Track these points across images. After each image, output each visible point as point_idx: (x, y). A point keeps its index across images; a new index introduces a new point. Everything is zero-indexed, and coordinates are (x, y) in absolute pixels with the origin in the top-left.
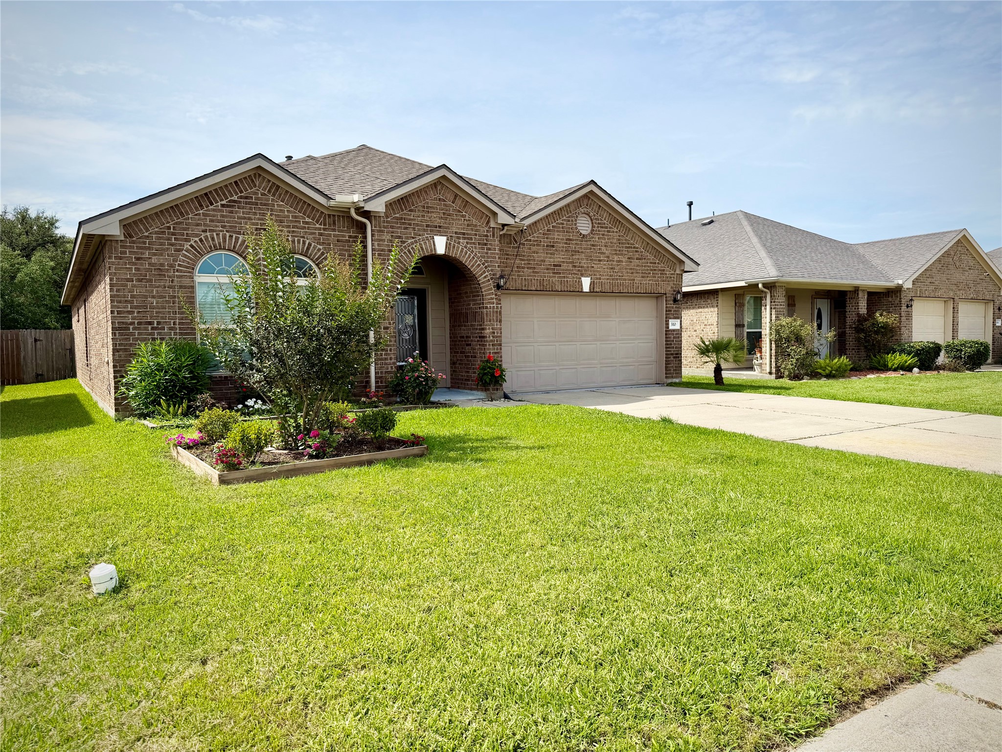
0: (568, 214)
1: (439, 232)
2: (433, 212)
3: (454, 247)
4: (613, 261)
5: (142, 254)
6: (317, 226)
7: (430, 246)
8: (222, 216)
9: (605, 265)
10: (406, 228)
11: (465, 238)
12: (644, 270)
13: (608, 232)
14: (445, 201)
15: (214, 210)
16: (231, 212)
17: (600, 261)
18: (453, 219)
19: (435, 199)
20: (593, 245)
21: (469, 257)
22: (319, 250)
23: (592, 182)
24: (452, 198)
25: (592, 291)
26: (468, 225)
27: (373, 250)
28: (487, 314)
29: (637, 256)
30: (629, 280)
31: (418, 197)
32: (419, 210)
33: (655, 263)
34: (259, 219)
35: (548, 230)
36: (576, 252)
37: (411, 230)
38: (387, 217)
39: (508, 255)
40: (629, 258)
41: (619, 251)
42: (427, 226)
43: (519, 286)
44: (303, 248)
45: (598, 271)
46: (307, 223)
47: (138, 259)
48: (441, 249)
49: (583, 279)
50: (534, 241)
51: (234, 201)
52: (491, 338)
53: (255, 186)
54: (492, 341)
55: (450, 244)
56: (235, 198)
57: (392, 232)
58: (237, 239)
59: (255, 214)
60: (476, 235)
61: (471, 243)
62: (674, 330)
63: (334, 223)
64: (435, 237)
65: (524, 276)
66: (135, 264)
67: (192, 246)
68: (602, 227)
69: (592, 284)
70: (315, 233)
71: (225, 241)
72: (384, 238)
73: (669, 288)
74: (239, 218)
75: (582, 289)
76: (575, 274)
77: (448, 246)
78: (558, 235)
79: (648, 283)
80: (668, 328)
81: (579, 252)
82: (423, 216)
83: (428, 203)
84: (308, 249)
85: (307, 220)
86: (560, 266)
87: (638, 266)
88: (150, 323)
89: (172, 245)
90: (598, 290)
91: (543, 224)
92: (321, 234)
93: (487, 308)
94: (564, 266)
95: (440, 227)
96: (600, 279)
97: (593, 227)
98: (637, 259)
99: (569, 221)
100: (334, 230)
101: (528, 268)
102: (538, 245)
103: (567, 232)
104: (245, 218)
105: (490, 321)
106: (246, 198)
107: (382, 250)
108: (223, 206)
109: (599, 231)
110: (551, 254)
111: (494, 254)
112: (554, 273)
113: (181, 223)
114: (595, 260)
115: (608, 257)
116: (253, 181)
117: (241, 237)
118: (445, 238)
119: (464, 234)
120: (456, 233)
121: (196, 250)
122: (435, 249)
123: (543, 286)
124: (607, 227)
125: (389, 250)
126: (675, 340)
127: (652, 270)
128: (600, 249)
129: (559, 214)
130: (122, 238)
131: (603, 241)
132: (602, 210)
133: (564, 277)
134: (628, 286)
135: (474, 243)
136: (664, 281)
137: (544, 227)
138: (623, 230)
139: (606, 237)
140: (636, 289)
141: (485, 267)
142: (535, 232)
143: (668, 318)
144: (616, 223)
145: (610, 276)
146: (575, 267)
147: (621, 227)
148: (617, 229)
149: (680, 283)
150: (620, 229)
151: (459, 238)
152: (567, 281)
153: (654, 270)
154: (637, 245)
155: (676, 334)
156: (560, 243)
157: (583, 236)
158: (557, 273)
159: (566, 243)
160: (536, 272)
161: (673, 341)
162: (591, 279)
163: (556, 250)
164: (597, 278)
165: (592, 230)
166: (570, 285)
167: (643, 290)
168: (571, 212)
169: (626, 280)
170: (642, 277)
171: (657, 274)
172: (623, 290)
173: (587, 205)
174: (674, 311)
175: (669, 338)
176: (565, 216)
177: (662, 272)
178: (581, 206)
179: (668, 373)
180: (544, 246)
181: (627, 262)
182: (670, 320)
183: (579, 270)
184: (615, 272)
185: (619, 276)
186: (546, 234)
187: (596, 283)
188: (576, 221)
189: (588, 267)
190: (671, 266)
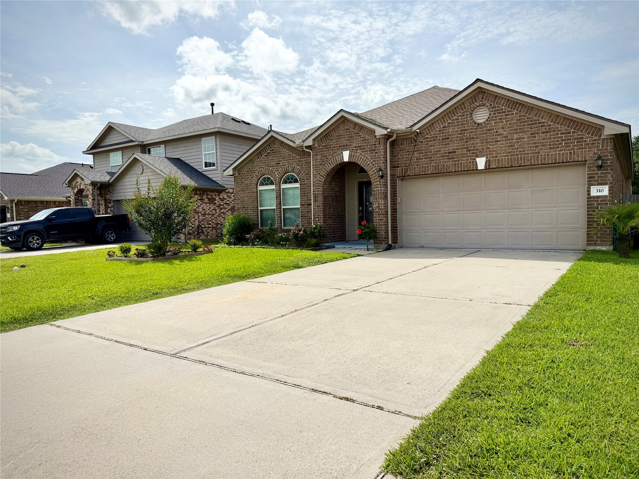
0: (463, 110)
1: (346, 148)
2: (342, 138)
3: (354, 156)
4: (512, 139)
5: (243, 180)
6: (298, 157)
7: (341, 158)
8: (265, 160)
9: (502, 144)
10: (328, 151)
11: (360, 149)
12: (553, 141)
13: (507, 115)
14: (349, 129)
15: (262, 158)
16: (268, 158)
17: (497, 141)
18: (354, 139)
19: (344, 130)
20: (489, 130)
21: (363, 160)
22: (298, 168)
23: (478, 80)
24: (353, 127)
25: (488, 168)
26: (363, 141)
27: (313, 165)
28: (374, 195)
29: (544, 130)
30: (533, 153)
31: (335, 131)
32: (335, 139)
33: (570, 133)
34: (277, 159)
35: (443, 127)
36: (470, 139)
37: (331, 151)
38: (319, 146)
39: (409, 152)
40: (533, 134)
41: (520, 129)
43: (417, 172)
44: (292, 169)
45: (494, 151)
46: (293, 157)
47: (242, 183)
48: (346, 159)
49: (478, 159)
50: (431, 138)
51: (268, 153)
52: (377, 210)
53: (275, 144)
54: (378, 212)
55: (351, 154)
56: (269, 151)
57: (322, 154)
58: (269, 169)
59: (275, 157)
60: (368, 145)
61: (364, 152)
62: (598, 197)
63: (304, 154)
64: (343, 152)
65: (421, 164)
66: (241, 185)
67: (256, 175)
68: (500, 113)
69: (488, 163)
70: (296, 161)
71: (265, 171)
72: (318, 158)
73: (591, 154)
74: (270, 160)
75: (477, 167)
76: (469, 156)
77: (350, 156)
78: (453, 129)
79: (557, 154)
80: (589, 194)
81: (473, 138)
82: (337, 141)
83: (340, 133)
84: (294, 169)
85: (294, 155)
86: (455, 152)
87: (544, 139)
88: (245, 207)
89: (250, 175)
90: (494, 166)
91: (439, 123)
92: (299, 161)
93: (374, 191)
94: (459, 152)
95: (346, 145)
96: (497, 157)
97: (490, 114)
98: (543, 133)
99: (464, 116)
100: (304, 158)
101: (425, 158)
102: (434, 140)
103: (461, 125)
104: (272, 160)
105: (376, 199)
106: (272, 150)
107: (317, 165)
108: (265, 156)
109: (495, 117)
110: (446, 144)
111: (380, 155)
112: (448, 159)
113: (253, 166)
114: (491, 142)
115: (507, 137)
116: (274, 142)
117: (271, 168)
118: (348, 152)
119: (360, 147)
120: (355, 147)
121: (257, 176)
122: (343, 159)
123: (438, 169)
124: (505, 112)
125: (320, 164)
126: (599, 206)
127: (564, 140)
128: (497, 131)
129: (454, 112)
130: (237, 175)
131: (500, 124)
132: (499, 99)
133: (459, 160)
134: (531, 159)
135: (366, 151)
136: (582, 149)
137: (440, 126)
138: (524, 110)
139: (504, 120)
140: (542, 161)
141: (373, 165)
142: (432, 131)
143: (590, 185)
144: (516, 106)
145: (509, 153)
146: (469, 150)
147: (522, 108)
148: (517, 110)
149: (609, 147)
150: (521, 110)
151: (357, 150)
152: (461, 163)
153: (568, 140)
154: (543, 120)
155: (602, 201)
156: (454, 135)
157: (478, 124)
158: (451, 158)
159: (461, 134)
160: (432, 160)
161: (597, 208)
162: (487, 158)
163: (451, 141)
164: (493, 157)
165: (489, 118)
166: (464, 166)
167: (552, 160)
168: (465, 108)
169: (528, 154)
170: (550, 148)
171: (572, 143)
172: (524, 163)
173: (482, 99)
174: (599, 177)
175: (591, 204)
176: (460, 112)
177: (580, 140)
178: (476, 101)
179: (590, 240)
180: (439, 140)
181: (530, 137)
182: (592, 187)
183: (473, 153)
184: (515, 149)
185: (520, 151)
186: (441, 130)
187: (492, 161)
188: (471, 114)
189: (483, 149)
190: (593, 132)
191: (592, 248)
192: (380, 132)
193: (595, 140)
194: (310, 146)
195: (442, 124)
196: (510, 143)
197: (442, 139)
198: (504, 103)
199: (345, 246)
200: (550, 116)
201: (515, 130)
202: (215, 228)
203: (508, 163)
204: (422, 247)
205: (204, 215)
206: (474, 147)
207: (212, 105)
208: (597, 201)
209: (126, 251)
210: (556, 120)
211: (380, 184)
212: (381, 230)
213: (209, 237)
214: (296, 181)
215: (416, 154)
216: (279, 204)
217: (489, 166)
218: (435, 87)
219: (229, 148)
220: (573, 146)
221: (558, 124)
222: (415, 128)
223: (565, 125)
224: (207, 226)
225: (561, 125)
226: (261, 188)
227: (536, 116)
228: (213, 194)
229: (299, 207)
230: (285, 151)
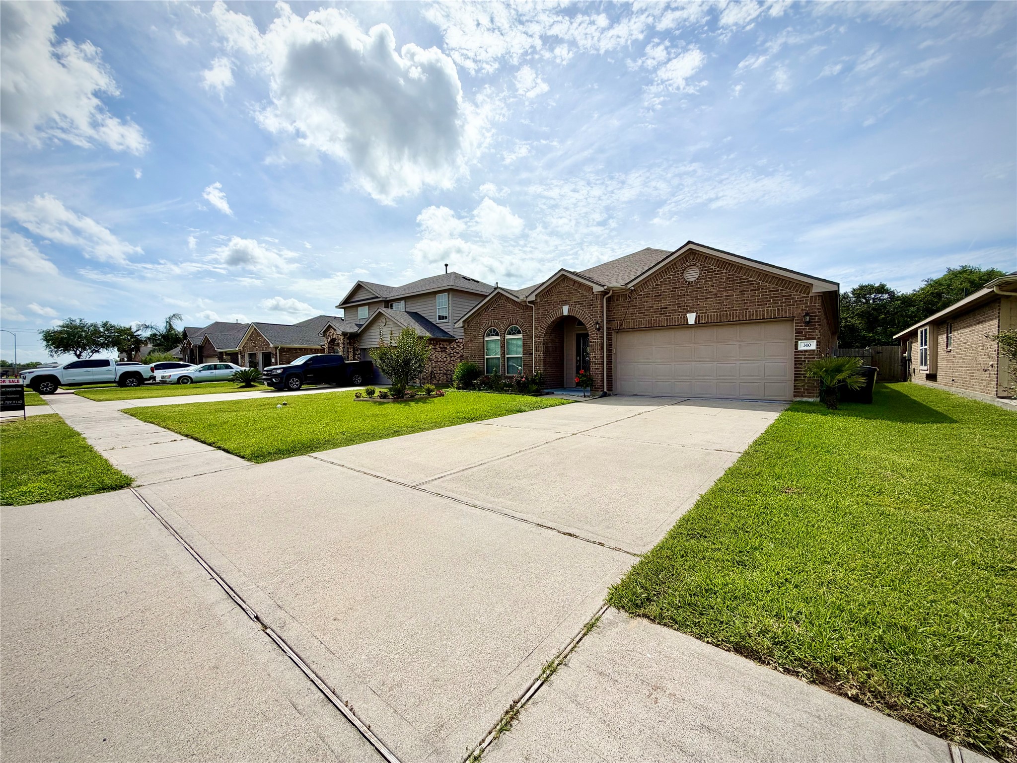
0: (674, 269)
1: (565, 303)
2: (562, 294)
3: (573, 310)
4: (721, 297)
5: (471, 331)
6: (521, 311)
7: (561, 312)
8: (492, 314)
9: (712, 301)
10: (549, 305)
11: (579, 304)
12: (762, 298)
13: (717, 274)
14: (569, 286)
15: (489, 312)
16: (494, 312)
17: (705, 298)
18: (573, 295)
19: (564, 287)
20: (699, 288)
21: (581, 314)
22: (522, 321)
23: (689, 242)
24: (572, 284)
25: (698, 324)
26: (581, 296)
27: (535, 319)
29: (752, 288)
30: (740, 310)
31: (555, 288)
32: (555, 295)
33: (778, 290)
34: (502, 313)
35: (656, 285)
36: (681, 296)
37: (552, 305)
38: (541, 301)
39: (624, 307)
40: (742, 292)
41: (729, 287)
42: (560, 302)
43: (631, 325)
44: (515, 322)
45: (704, 307)
46: (517, 311)
47: (470, 333)
48: (566, 313)
49: (688, 315)
50: (644, 295)
51: (495, 307)
53: (501, 300)
55: (571, 309)
57: (543, 308)
58: (495, 322)
59: (501, 311)
60: (586, 301)
61: (582, 306)
62: (805, 351)
63: (527, 309)
64: (563, 307)
65: (636, 319)
66: (469, 335)
68: (710, 272)
69: (698, 318)
70: (520, 315)
71: (492, 323)
72: (539, 312)
73: (799, 311)
74: (496, 313)
75: (687, 322)
76: (680, 312)
77: (569, 310)
78: (665, 287)
79: (765, 310)
80: (796, 348)
82: (558, 297)
83: (560, 290)
84: (517, 322)
85: (518, 309)
86: (667, 308)
87: (752, 296)
88: (472, 356)
89: (478, 327)
90: (703, 322)
91: (652, 282)
92: (522, 315)
94: (670, 308)
95: (566, 301)
96: (706, 313)
97: (700, 274)
98: (751, 290)
99: (675, 274)
100: (527, 312)
102: (647, 297)
103: (673, 283)
104: (498, 313)
105: (593, 350)
106: (499, 305)
107: (539, 318)
108: (492, 310)
109: (706, 276)
110: (659, 301)
111: (597, 309)
112: (660, 314)
113: (481, 319)
114: (701, 299)
115: (716, 294)
118: (568, 306)
119: (578, 302)
120: (574, 302)
121: (484, 328)
122: (563, 313)
123: (652, 324)
124: (714, 271)
125: (542, 318)
126: (807, 360)
127: (772, 297)
128: (707, 290)
129: (666, 272)
130: (466, 327)
131: (710, 283)
132: (709, 259)
133: (670, 316)
134: (739, 315)
135: (584, 306)
136: (790, 305)
137: (653, 284)
138: (734, 270)
139: (714, 279)
140: (750, 317)
141: (591, 318)
142: (646, 288)
143: (797, 340)
144: (725, 266)
145: (718, 309)
146: (680, 307)
147: (731, 267)
148: (726, 270)
149: (817, 304)
150: (730, 269)
151: (576, 305)
152: (672, 318)
153: (776, 297)
154: (752, 279)
155: (809, 355)
156: (666, 292)
157: (689, 282)
158: (663, 314)
159: (672, 291)
160: (645, 315)
161: (805, 361)
162: (697, 314)
163: (663, 298)
164: (703, 313)
165: (699, 276)
166: (675, 321)
167: (760, 316)
168: (677, 268)
169: (737, 310)
170: (758, 305)
171: (780, 300)
172: (733, 319)
173: (693, 259)
174: (807, 332)
175: (798, 358)
176: (672, 271)
177: (788, 297)
178: (687, 261)
179: (797, 392)
180: (652, 296)
181: (738, 295)
182: (799, 342)
183: (684, 309)
184: (724, 305)
185: (729, 308)
186: (654, 288)
187: (702, 316)
188: (683, 273)
189: (694, 305)
190: (802, 290)
191: (798, 399)
192: (597, 289)
193: (803, 297)
194: (533, 301)
195: (655, 282)
196: (719, 300)
197: (655, 296)
198: (714, 263)
199: (561, 393)
200: (759, 275)
201: (724, 288)
202: (445, 374)
203: (717, 319)
204: (636, 395)
205: (436, 362)
206: (685, 303)
207: (446, 265)
208: (805, 355)
209: (371, 393)
210: (765, 279)
211: (597, 336)
212: (597, 379)
213: (440, 382)
214: (519, 333)
215: (630, 310)
216: (503, 354)
217: (699, 321)
218: (648, 249)
219: (460, 303)
220: (781, 303)
221: (766, 282)
222: (629, 286)
223: (773, 284)
224: (439, 372)
225: (770, 283)
226: (487, 338)
227: (745, 275)
228: (444, 343)
229: (522, 356)
230: (510, 306)
